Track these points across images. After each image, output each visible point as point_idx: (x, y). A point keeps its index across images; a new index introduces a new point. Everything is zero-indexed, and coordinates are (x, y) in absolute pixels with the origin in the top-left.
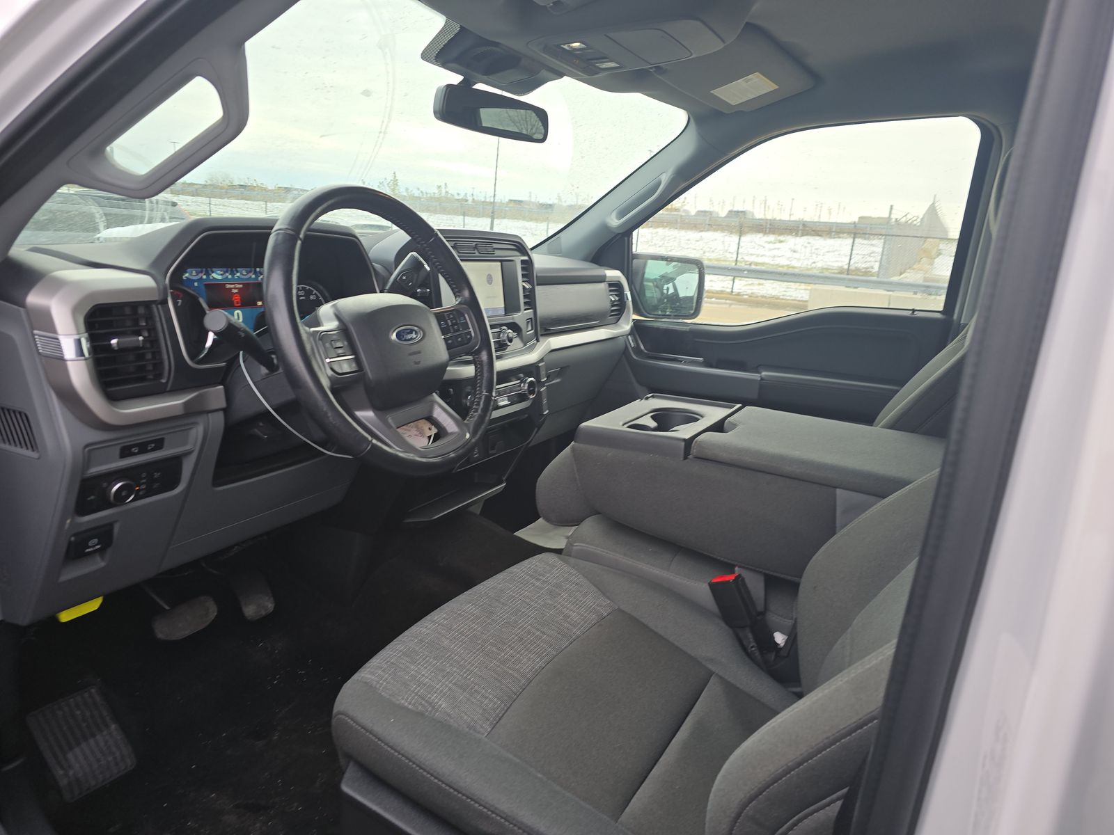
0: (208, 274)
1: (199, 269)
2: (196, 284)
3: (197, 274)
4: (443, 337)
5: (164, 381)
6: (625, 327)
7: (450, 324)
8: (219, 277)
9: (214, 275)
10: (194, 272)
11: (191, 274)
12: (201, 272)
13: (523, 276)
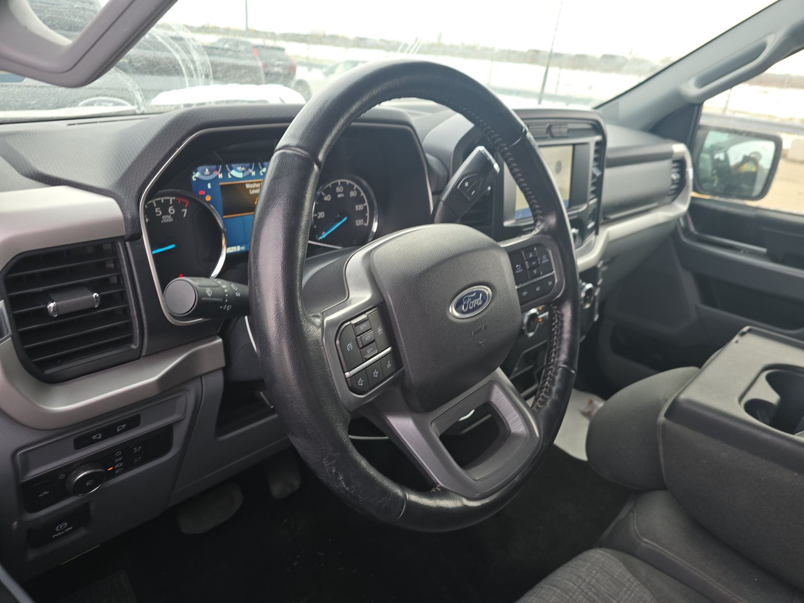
0: (225, 172)
1: (214, 167)
2: (209, 186)
3: (211, 173)
4: (516, 287)
5: (134, 347)
6: (681, 208)
7: (528, 267)
8: (240, 175)
9: (233, 173)
10: (207, 170)
11: (203, 173)
12: (217, 169)
13: (595, 160)
